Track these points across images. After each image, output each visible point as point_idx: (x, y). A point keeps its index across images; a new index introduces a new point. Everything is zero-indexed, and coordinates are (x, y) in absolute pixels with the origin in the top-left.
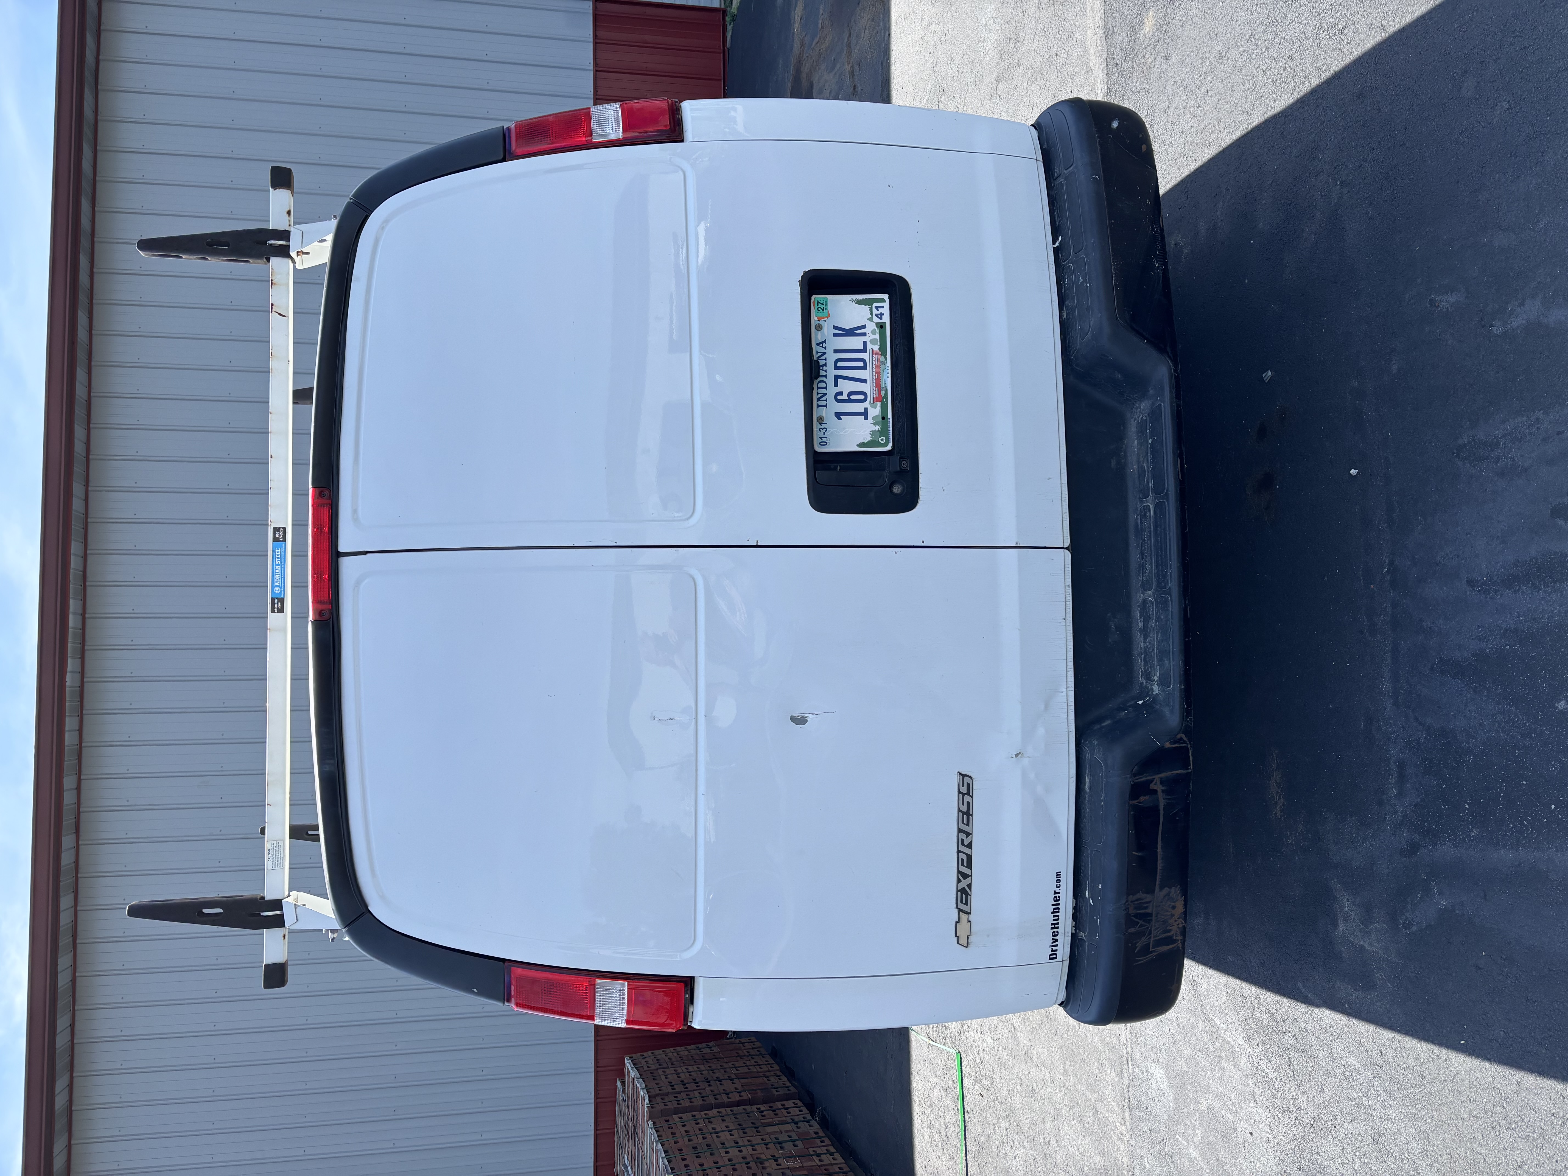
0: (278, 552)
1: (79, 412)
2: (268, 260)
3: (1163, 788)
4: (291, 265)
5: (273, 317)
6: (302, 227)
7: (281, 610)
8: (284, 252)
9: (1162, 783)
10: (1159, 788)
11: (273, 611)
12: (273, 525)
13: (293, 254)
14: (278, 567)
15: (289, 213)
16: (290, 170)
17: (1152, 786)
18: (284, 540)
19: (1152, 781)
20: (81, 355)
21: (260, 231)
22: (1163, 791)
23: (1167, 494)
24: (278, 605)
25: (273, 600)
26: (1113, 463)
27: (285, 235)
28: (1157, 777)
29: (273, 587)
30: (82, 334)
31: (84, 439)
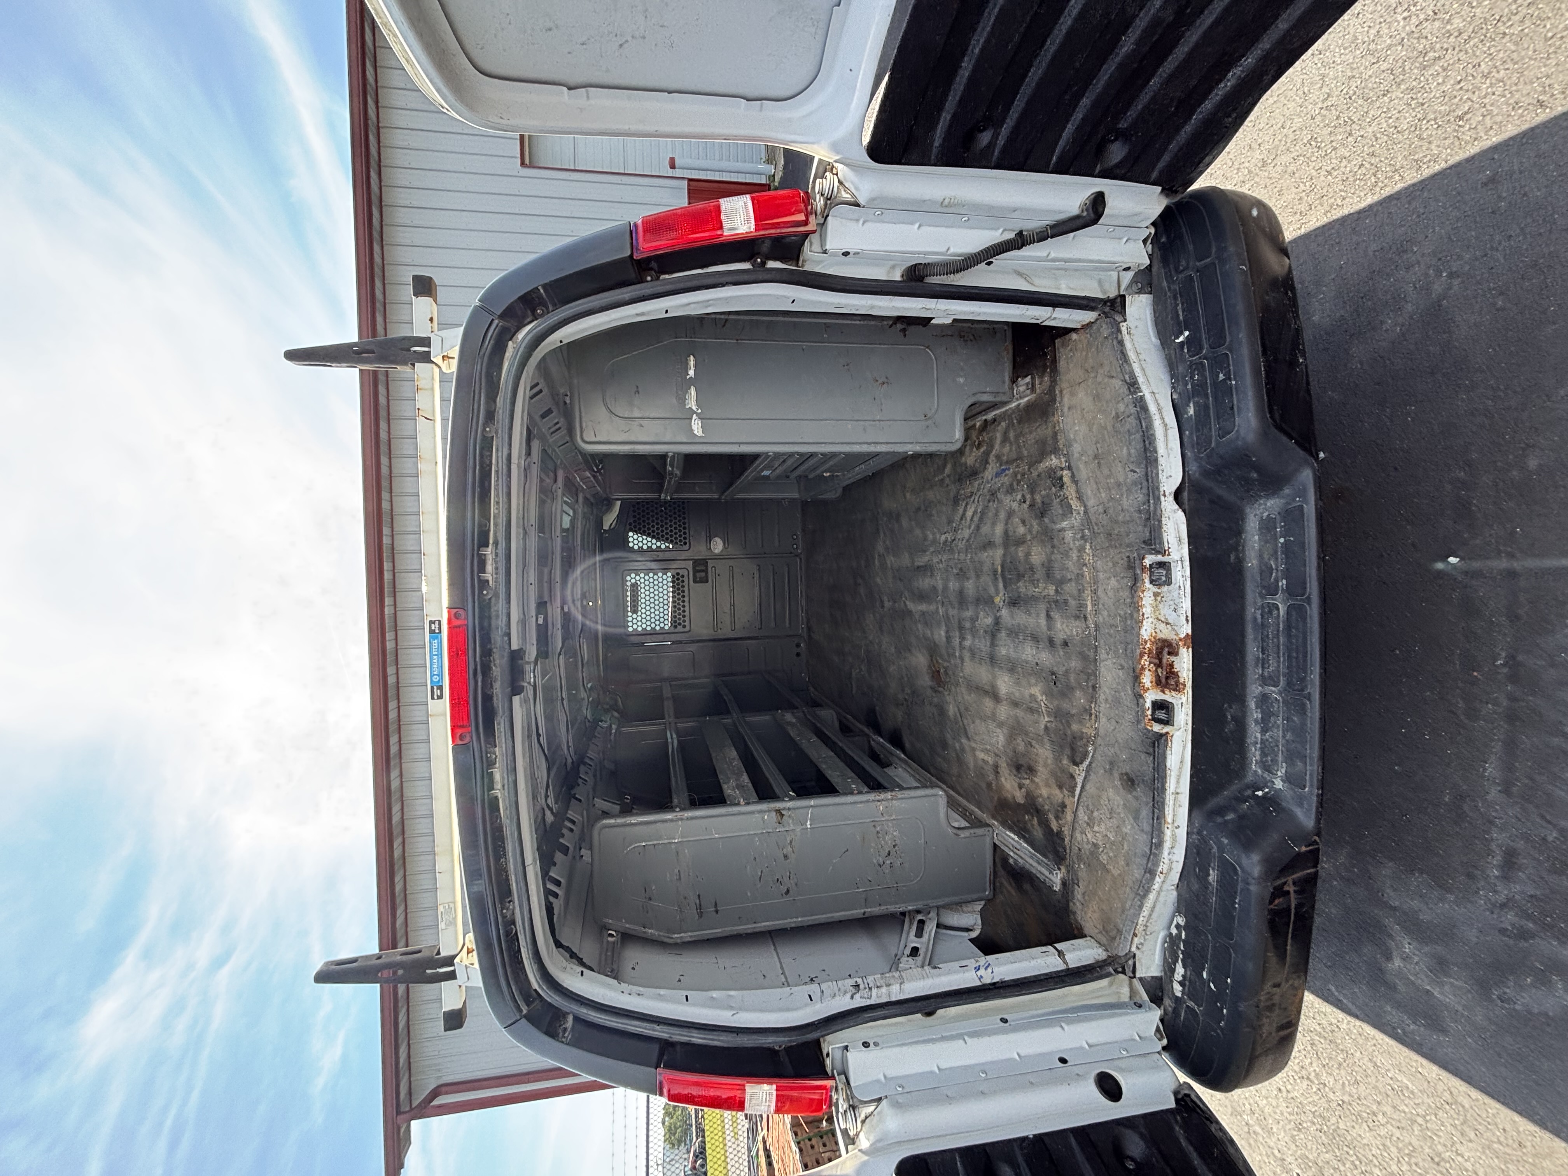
0: (435, 643)
1: (383, 448)
2: (413, 365)
3: (1296, 889)
4: (436, 370)
5: (421, 420)
6: (443, 333)
7: (440, 697)
8: (426, 358)
9: (1294, 883)
10: (1291, 888)
11: (433, 698)
12: (429, 619)
13: (438, 360)
14: (435, 657)
15: (431, 320)
16: (431, 278)
17: (1286, 888)
18: (440, 632)
19: (1285, 883)
20: (383, 413)
21: (404, 338)
22: (1295, 892)
23: (1309, 599)
24: (437, 692)
25: (432, 688)
26: (1232, 557)
27: (426, 342)
28: (1290, 880)
29: (431, 677)
30: (382, 400)
31: (388, 464)
